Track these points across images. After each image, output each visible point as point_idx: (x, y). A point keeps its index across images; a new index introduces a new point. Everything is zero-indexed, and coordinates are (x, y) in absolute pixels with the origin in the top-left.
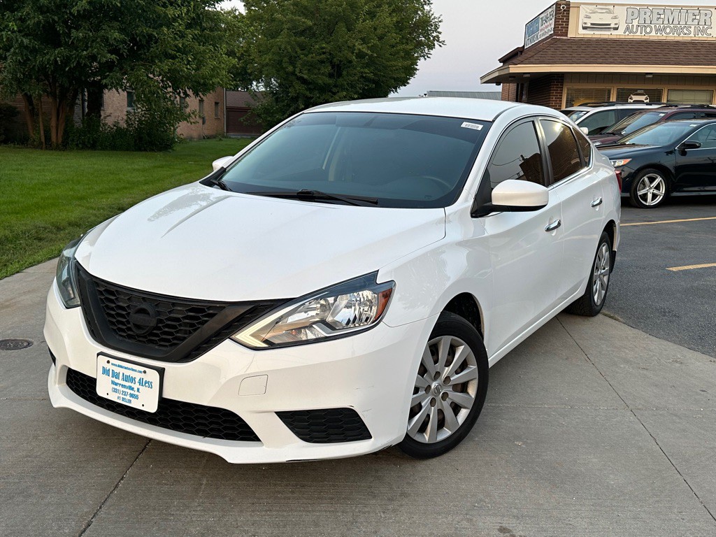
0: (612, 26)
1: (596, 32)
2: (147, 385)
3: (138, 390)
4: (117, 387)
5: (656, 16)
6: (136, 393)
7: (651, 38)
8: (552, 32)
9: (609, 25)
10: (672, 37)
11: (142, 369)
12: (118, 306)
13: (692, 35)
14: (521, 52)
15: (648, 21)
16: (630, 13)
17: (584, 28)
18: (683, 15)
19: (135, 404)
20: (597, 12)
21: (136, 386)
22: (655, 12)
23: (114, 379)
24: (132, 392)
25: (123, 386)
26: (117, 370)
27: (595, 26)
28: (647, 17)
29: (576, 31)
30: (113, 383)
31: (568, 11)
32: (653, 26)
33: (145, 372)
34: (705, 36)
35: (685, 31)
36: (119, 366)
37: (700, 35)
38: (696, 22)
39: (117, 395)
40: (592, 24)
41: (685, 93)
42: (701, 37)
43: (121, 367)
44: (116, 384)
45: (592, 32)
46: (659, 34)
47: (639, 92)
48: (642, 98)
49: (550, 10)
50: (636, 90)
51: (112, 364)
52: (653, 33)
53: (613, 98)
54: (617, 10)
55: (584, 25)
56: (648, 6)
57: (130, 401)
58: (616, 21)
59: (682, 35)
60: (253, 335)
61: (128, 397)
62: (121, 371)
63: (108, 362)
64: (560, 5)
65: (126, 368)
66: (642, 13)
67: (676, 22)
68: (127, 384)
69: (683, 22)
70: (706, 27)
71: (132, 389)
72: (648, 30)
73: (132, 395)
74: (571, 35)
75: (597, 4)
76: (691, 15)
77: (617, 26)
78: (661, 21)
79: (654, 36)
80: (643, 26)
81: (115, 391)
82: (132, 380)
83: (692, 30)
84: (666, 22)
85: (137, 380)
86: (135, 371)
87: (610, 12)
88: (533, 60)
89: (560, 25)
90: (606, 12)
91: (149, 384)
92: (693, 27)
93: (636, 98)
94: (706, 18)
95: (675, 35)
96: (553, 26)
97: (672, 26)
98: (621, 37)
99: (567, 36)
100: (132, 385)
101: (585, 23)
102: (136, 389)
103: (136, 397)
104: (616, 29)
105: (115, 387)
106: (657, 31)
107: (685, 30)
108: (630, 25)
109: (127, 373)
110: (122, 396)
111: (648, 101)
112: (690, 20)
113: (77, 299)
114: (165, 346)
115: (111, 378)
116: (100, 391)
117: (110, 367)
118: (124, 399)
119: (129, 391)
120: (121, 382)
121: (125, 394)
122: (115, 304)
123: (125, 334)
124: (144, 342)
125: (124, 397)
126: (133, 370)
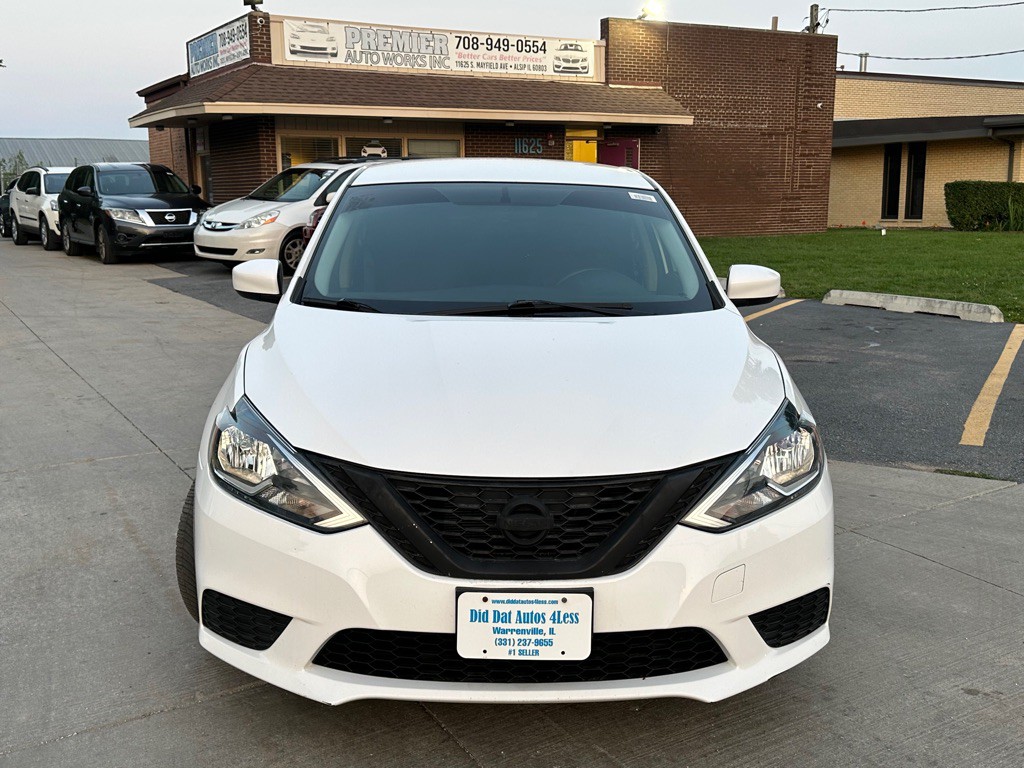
0: (329, 51)
1: (310, 59)
2: (569, 619)
3: (552, 631)
4: (508, 636)
5: (382, 40)
6: (548, 637)
7: (380, 70)
8: (248, 56)
9: (325, 49)
10: (405, 68)
11: (559, 597)
12: (460, 509)
13: (428, 67)
14: (185, 83)
15: (373, 47)
16: (349, 35)
17: (293, 52)
18: (415, 39)
19: (547, 654)
20: (307, 31)
21: (546, 627)
22: (381, 33)
23: (500, 625)
24: (539, 637)
25: (518, 632)
26: (503, 609)
27: (307, 51)
28: (371, 40)
29: (282, 56)
30: (496, 631)
31: (267, 26)
32: (380, 53)
33: (564, 600)
34: (443, 68)
35: (420, 62)
36: (509, 602)
37: (437, 68)
38: (430, 50)
39: (508, 648)
40: (302, 47)
41: (428, 143)
42: (438, 70)
43: (513, 602)
44: (505, 632)
45: (303, 59)
46: (388, 65)
47: (373, 142)
48: (378, 151)
49: (238, 24)
50: (370, 140)
51: (494, 602)
52: (381, 64)
53: (342, 153)
54: (333, 29)
55: (292, 48)
56: (371, 25)
57: (537, 652)
58: (333, 44)
59: (416, 67)
60: (710, 512)
61: (532, 647)
62: (514, 609)
63: (485, 600)
64: (256, 17)
65: (523, 602)
66: (365, 35)
67: (407, 49)
68: (528, 626)
69: (415, 50)
70: (442, 57)
71: (541, 632)
72: (375, 58)
73: (538, 643)
74: (276, 61)
75: (305, 20)
76: (423, 40)
77: (335, 52)
78: (388, 47)
79: (382, 67)
80: (367, 52)
81: (502, 642)
82: (540, 618)
83: (427, 60)
84: (395, 48)
85: (548, 617)
86: (545, 602)
87: (323, 31)
88: (235, 96)
89: (260, 46)
90: (319, 32)
91: (574, 618)
92: (428, 56)
93: (370, 151)
94: (441, 45)
95: (408, 66)
96: (248, 47)
97: (403, 54)
98: (343, 67)
99: (270, 62)
100: (540, 626)
101: (294, 46)
102: (547, 631)
103: (550, 643)
104: (335, 55)
105: (502, 636)
106: (385, 60)
107: (419, 60)
108: (352, 51)
109: (526, 609)
110: (517, 648)
111: (385, 155)
112: (423, 47)
113: (349, 514)
114: (574, 555)
115: (491, 624)
116: (467, 649)
117: (490, 607)
118: (521, 652)
119: (534, 637)
120: (514, 625)
121: (525, 642)
122: (453, 507)
123: (486, 552)
124: (531, 557)
125: (522, 648)
126: (537, 602)
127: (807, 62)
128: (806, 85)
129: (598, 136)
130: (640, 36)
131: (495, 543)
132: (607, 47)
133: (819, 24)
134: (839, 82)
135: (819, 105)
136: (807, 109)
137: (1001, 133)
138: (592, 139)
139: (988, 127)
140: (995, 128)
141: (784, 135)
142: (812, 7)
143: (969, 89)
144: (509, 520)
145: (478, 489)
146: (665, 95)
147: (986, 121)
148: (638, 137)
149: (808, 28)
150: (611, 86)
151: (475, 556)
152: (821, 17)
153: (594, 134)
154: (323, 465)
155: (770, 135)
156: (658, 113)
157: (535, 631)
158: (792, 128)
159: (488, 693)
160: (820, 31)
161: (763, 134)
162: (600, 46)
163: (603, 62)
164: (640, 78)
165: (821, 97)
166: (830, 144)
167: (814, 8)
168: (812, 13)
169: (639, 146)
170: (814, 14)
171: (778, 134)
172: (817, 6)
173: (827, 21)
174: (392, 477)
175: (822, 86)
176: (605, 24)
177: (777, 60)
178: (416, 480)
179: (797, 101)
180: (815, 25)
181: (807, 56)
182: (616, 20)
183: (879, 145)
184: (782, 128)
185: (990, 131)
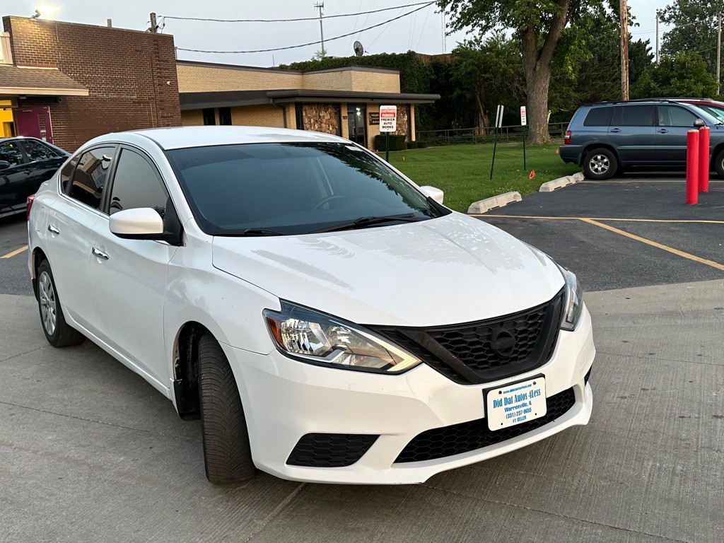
2: (536, 394)
3: (530, 403)
4: (511, 412)
6: (529, 406)
11: (531, 382)
12: (470, 343)
19: (530, 417)
21: (528, 401)
24: (525, 408)
25: (516, 407)
26: (508, 396)
30: (507, 410)
33: (534, 383)
36: (512, 391)
39: (513, 418)
44: (510, 409)
51: (504, 392)
57: (525, 417)
61: (522, 415)
62: (513, 394)
63: (500, 393)
65: (516, 390)
68: (520, 403)
71: (526, 405)
73: (525, 411)
81: (509, 416)
82: (525, 396)
85: (528, 395)
86: (526, 387)
91: (538, 393)
100: (525, 401)
102: (528, 403)
103: (529, 410)
105: (509, 412)
109: (518, 393)
110: (517, 417)
113: (408, 359)
114: (524, 357)
115: (504, 407)
116: (494, 426)
117: (503, 396)
118: (519, 419)
119: (523, 409)
120: (515, 404)
121: (519, 413)
122: (466, 342)
123: (486, 366)
124: (507, 363)
125: (519, 416)
126: (523, 387)
127: (156, 53)
128: (158, 68)
129: (13, 105)
130: (34, 30)
131: (491, 358)
132: (11, 37)
133: (158, 27)
134: (179, 68)
135: (168, 83)
136: (161, 85)
137: (278, 101)
138: (8, 107)
139: (269, 97)
140: (274, 98)
141: (148, 103)
142: (151, 14)
143: (243, 72)
144: (498, 343)
145: (475, 329)
146: (61, 73)
147: (268, 93)
148: (46, 105)
149: (150, 29)
150: (18, 67)
151: (482, 369)
152: (159, 22)
153: (9, 103)
154: (382, 331)
155: (139, 103)
156: (61, 87)
157: (524, 405)
158: (153, 98)
159: (498, 450)
160: (159, 31)
161: (134, 102)
162: (5, 37)
163: (9, 49)
164: (40, 61)
165: (169, 77)
166: (179, 109)
167: (153, 16)
168: (151, 19)
169: (49, 112)
170: (154, 19)
171: (144, 103)
172: (155, 14)
173: (164, 25)
174: (429, 330)
175: (168, 69)
176: (7, 21)
177: (136, 50)
178: (443, 330)
179: (153, 80)
180: (155, 28)
181: (155, 49)
182: (17, 18)
183: (200, 110)
184: (146, 98)
185: (271, 100)
